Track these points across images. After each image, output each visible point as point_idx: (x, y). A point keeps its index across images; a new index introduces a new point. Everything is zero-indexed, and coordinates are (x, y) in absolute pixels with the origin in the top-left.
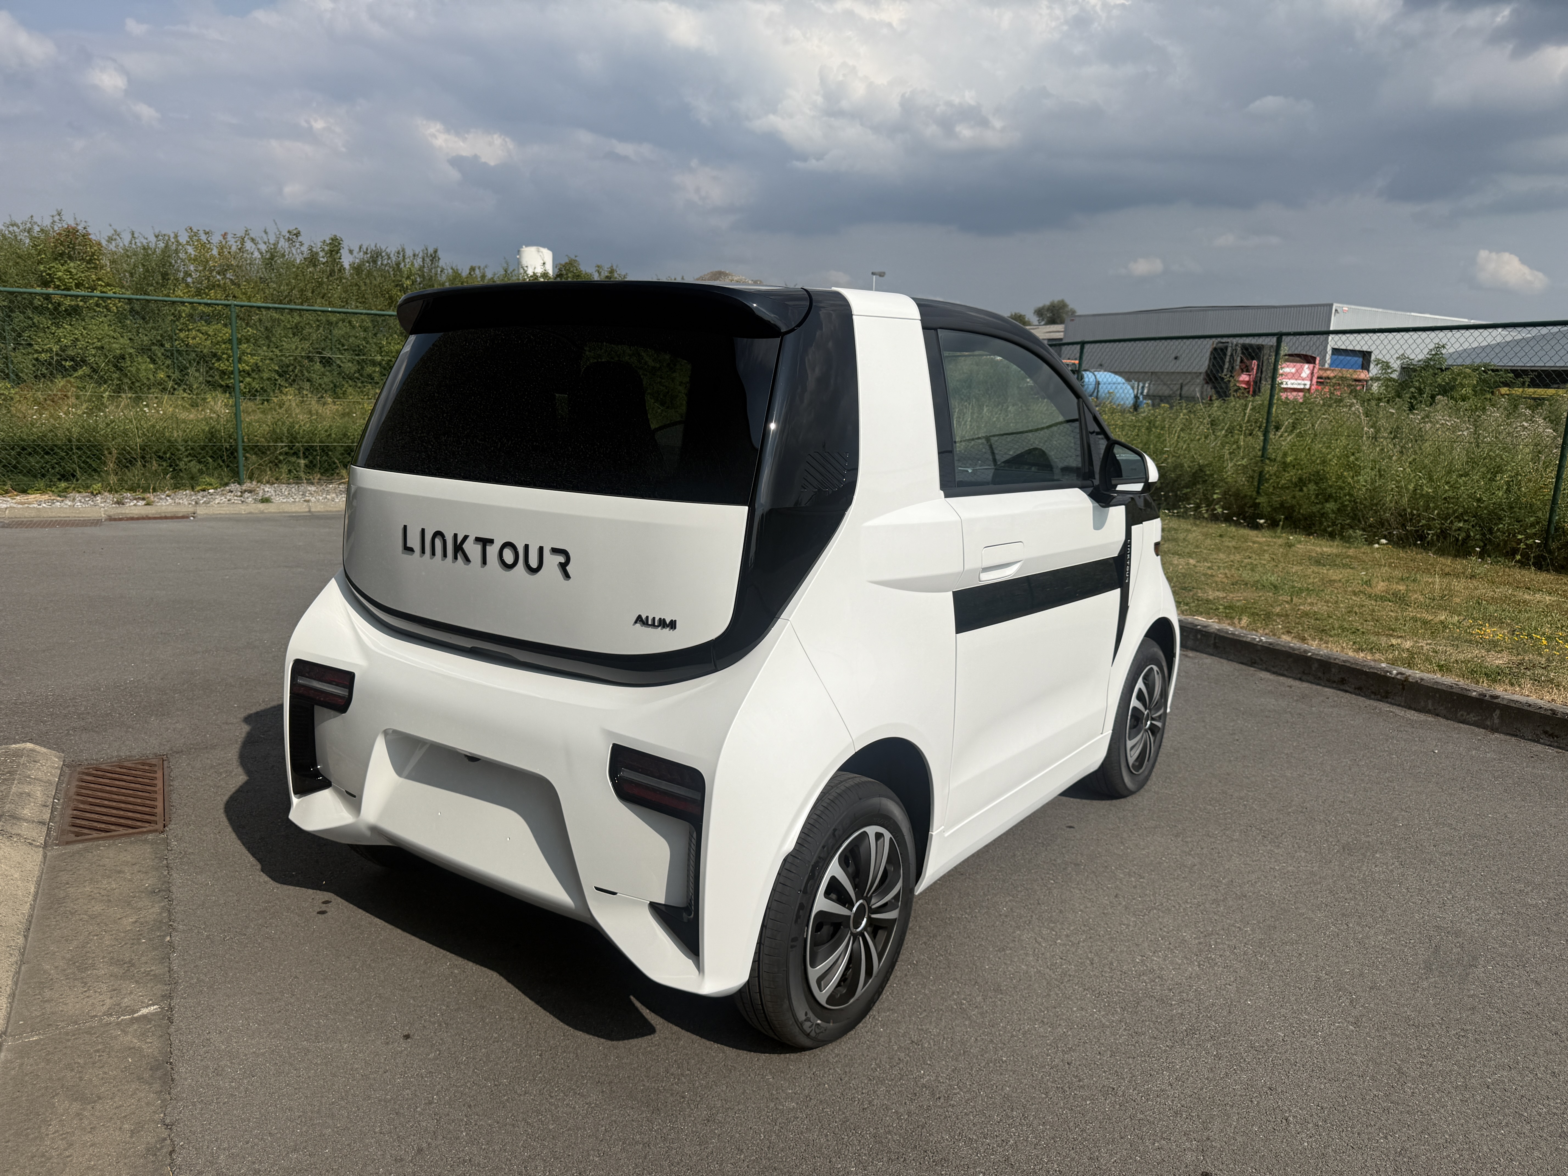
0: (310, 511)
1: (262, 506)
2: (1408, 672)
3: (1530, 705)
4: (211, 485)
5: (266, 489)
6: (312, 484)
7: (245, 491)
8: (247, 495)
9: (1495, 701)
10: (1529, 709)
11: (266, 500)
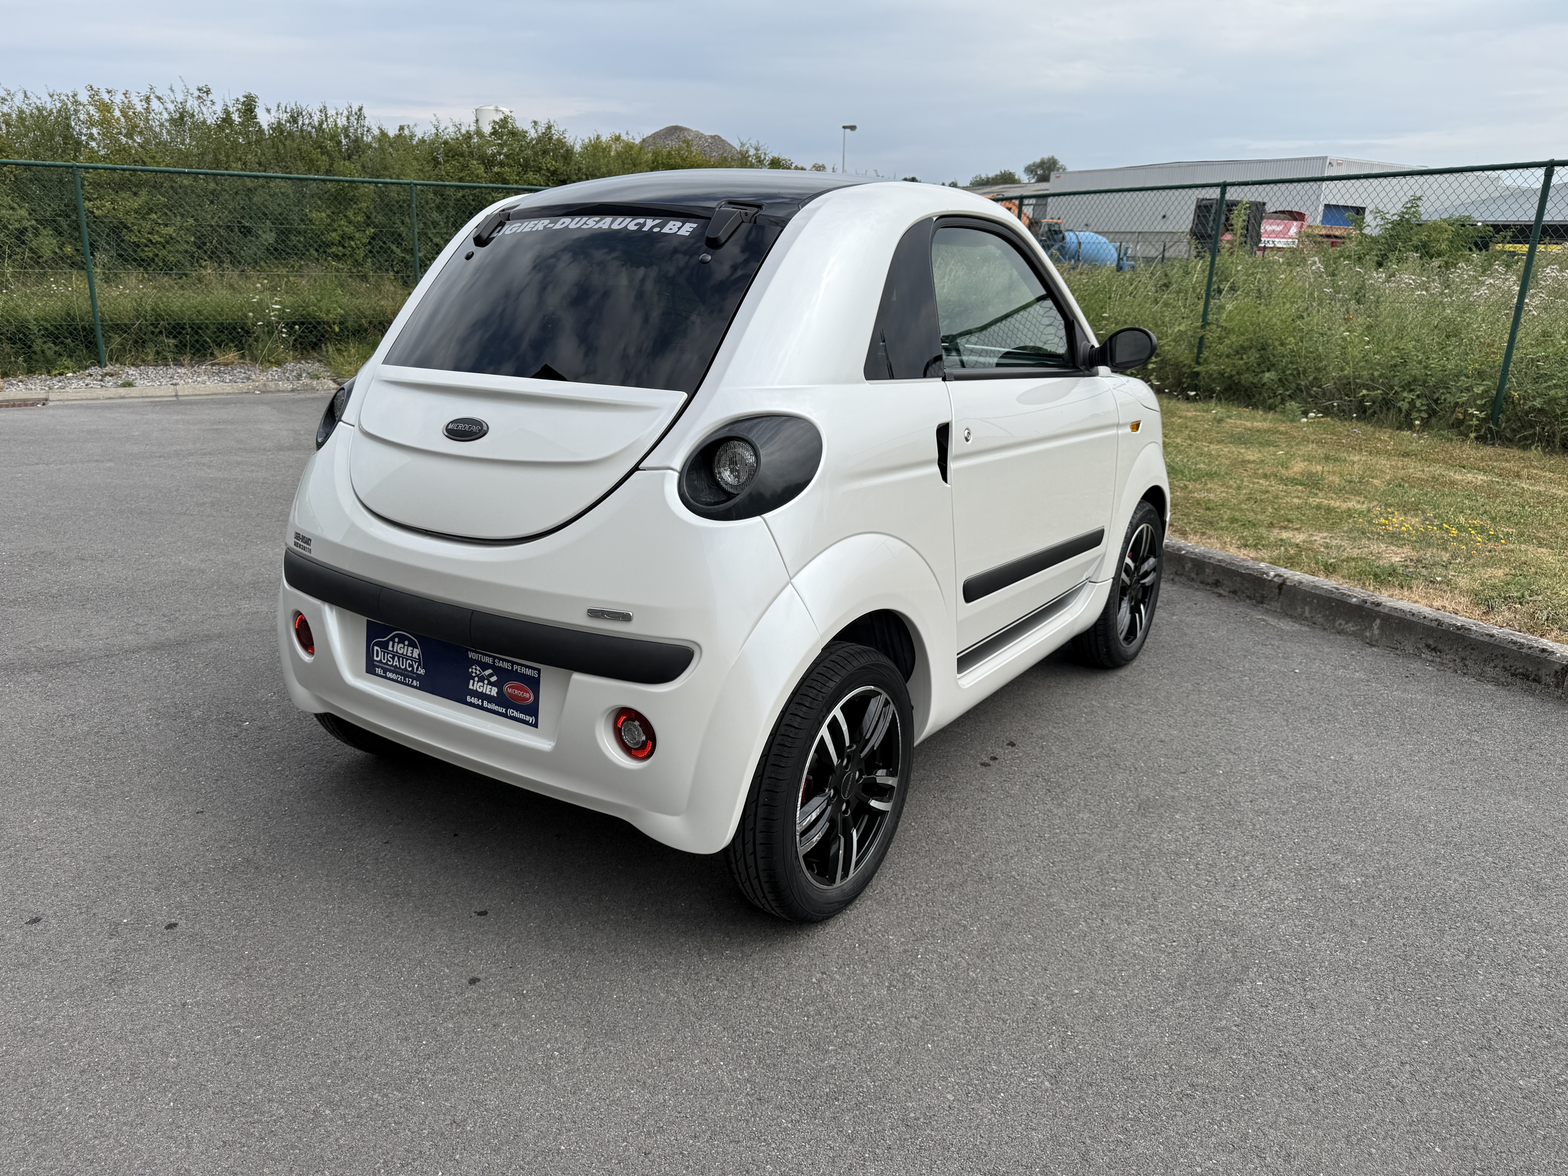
0: (176, 396)
1: (123, 391)
2: (1287, 573)
3: (1413, 614)
4: (68, 368)
5: (131, 372)
6: (182, 365)
7: (106, 374)
8: (108, 378)
9: (1377, 609)
10: (1412, 618)
11: (129, 384)
